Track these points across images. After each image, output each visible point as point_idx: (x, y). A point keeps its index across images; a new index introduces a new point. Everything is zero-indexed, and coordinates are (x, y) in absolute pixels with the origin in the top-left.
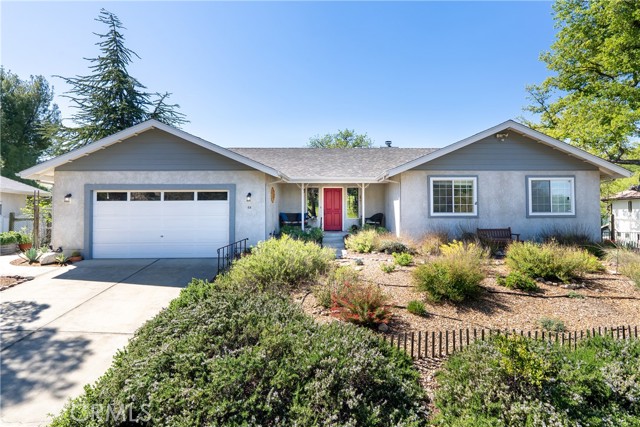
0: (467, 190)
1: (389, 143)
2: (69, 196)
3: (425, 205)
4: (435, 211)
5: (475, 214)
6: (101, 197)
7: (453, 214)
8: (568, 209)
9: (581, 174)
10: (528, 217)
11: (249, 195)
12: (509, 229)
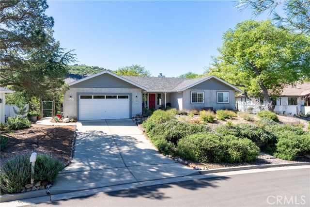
0: (201, 95)
1: (161, 74)
2: (71, 97)
3: (190, 100)
4: (193, 102)
5: (203, 103)
6: (82, 97)
7: (198, 103)
8: (227, 101)
9: (230, 91)
10: (217, 104)
11: (136, 97)
12: (212, 108)
